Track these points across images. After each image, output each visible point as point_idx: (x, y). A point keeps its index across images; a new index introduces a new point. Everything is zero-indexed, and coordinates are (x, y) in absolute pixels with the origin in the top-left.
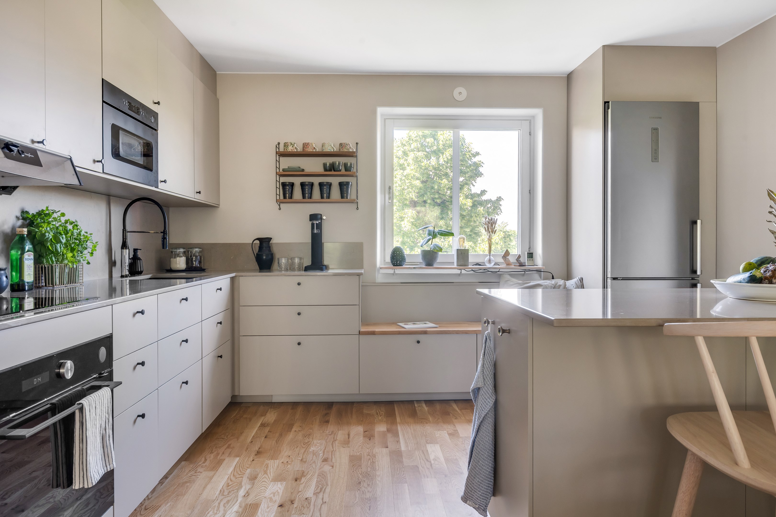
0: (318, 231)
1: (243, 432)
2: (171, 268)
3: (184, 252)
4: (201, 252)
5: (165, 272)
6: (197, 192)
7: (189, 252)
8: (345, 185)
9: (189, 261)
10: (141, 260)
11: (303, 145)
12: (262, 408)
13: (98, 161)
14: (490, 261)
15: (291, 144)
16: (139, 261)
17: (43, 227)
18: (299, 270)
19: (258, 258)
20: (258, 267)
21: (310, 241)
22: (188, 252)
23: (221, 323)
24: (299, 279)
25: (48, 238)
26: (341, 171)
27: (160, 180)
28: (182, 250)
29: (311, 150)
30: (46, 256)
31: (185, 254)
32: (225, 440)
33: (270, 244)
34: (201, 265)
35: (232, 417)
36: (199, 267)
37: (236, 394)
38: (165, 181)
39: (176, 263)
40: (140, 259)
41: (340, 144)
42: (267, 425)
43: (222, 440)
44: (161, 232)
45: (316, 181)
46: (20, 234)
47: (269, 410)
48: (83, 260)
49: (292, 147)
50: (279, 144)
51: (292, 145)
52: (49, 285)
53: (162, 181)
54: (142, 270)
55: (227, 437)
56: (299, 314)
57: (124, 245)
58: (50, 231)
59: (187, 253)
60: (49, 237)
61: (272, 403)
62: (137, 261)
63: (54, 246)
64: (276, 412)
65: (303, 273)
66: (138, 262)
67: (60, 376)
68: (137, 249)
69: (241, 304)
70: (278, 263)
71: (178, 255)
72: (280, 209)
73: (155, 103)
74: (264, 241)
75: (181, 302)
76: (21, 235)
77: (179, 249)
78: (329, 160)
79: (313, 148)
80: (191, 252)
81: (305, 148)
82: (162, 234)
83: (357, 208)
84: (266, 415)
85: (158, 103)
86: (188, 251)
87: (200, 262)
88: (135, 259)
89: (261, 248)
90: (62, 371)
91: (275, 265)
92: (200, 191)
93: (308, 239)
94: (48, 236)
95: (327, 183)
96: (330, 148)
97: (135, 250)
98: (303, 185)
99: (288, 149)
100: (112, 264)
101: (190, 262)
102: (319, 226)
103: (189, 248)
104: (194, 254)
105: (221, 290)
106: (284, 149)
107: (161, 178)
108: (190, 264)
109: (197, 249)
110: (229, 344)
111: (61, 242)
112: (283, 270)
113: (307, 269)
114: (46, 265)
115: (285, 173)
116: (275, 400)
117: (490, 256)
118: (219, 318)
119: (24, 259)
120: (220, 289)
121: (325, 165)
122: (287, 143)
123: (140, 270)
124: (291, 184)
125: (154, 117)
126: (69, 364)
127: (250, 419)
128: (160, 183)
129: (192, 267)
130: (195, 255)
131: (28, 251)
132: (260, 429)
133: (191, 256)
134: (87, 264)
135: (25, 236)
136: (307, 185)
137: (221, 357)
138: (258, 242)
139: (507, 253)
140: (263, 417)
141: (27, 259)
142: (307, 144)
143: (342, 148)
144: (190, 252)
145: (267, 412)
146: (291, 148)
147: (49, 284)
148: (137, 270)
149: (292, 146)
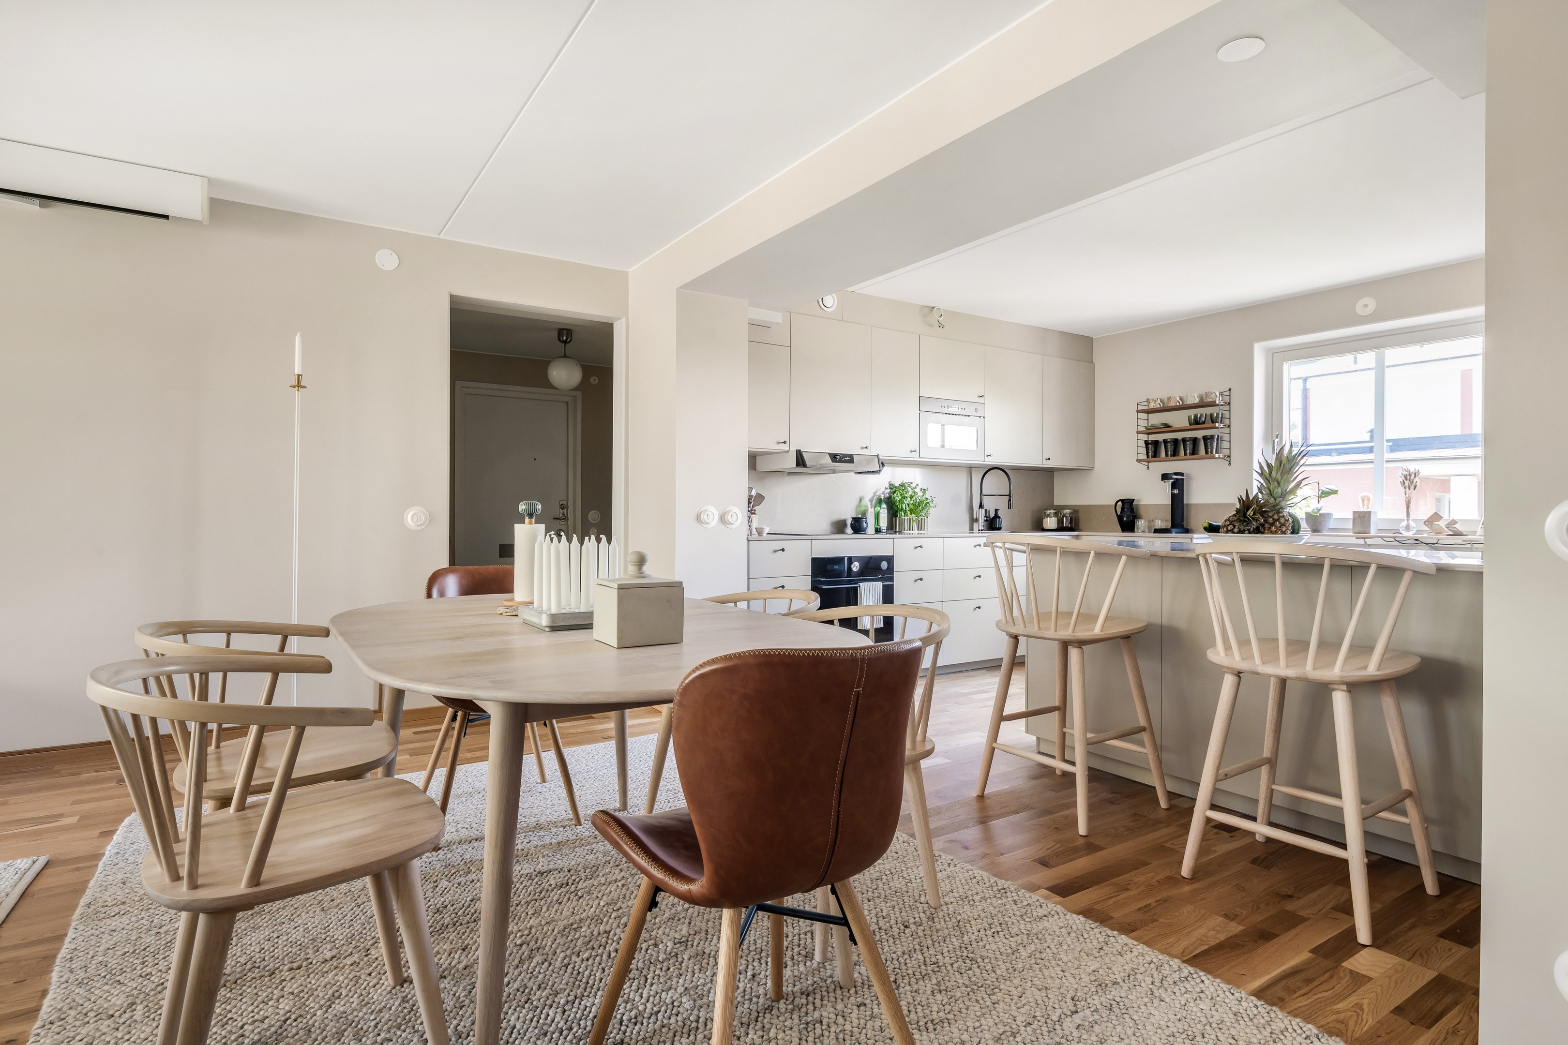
0: (1177, 491)
2: (1043, 527)
3: (1053, 513)
4: (1070, 513)
6: (1046, 459)
8: (1209, 439)
9: (1060, 521)
10: (1002, 518)
11: (1166, 399)
13: (914, 451)
14: (1408, 528)
15: (1153, 400)
16: (998, 519)
18: (1149, 532)
19: (1121, 519)
20: (1119, 528)
21: (1170, 503)
22: (1057, 513)
26: (1204, 424)
28: (1052, 511)
29: (1174, 404)
30: (899, 512)
31: (1054, 515)
33: (1132, 505)
36: (1073, 527)
39: (1047, 523)
40: (999, 517)
45: (1181, 436)
50: (1140, 401)
54: (1001, 527)
57: (981, 506)
58: (899, 496)
62: (996, 519)
68: (998, 510)
70: (1139, 523)
71: (1049, 516)
72: (1147, 469)
73: (980, 397)
74: (1127, 502)
75: (975, 546)
77: (1050, 510)
78: (1192, 413)
79: (1176, 402)
80: (1062, 513)
83: (1230, 464)
87: (1071, 522)
89: (1123, 509)
95: (1192, 438)
96: (1192, 399)
97: (996, 511)
98: (1165, 442)
99: (1150, 406)
100: (973, 520)
102: (1178, 486)
103: (1059, 509)
104: (1064, 515)
106: (1147, 406)
109: (1068, 511)
111: (905, 503)
113: (1157, 531)
115: (1149, 431)
117: (1408, 520)
121: (1189, 418)
122: (1149, 400)
123: (998, 526)
124: (1155, 442)
126: (856, 563)
128: (987, 457)
129: (1063, 526)
130: (1067, 516)
131: (883, 508)
133: (1061, 517)
136: (1169, 442)
138: (1121, 503)
139: (1436, 517)
141: (882, 513)
142: (1170, 398)
143: (1203, 398)
144: (1059, 513)
146: (1152, 404)
148: (995, 526)
149: (1154, 402)
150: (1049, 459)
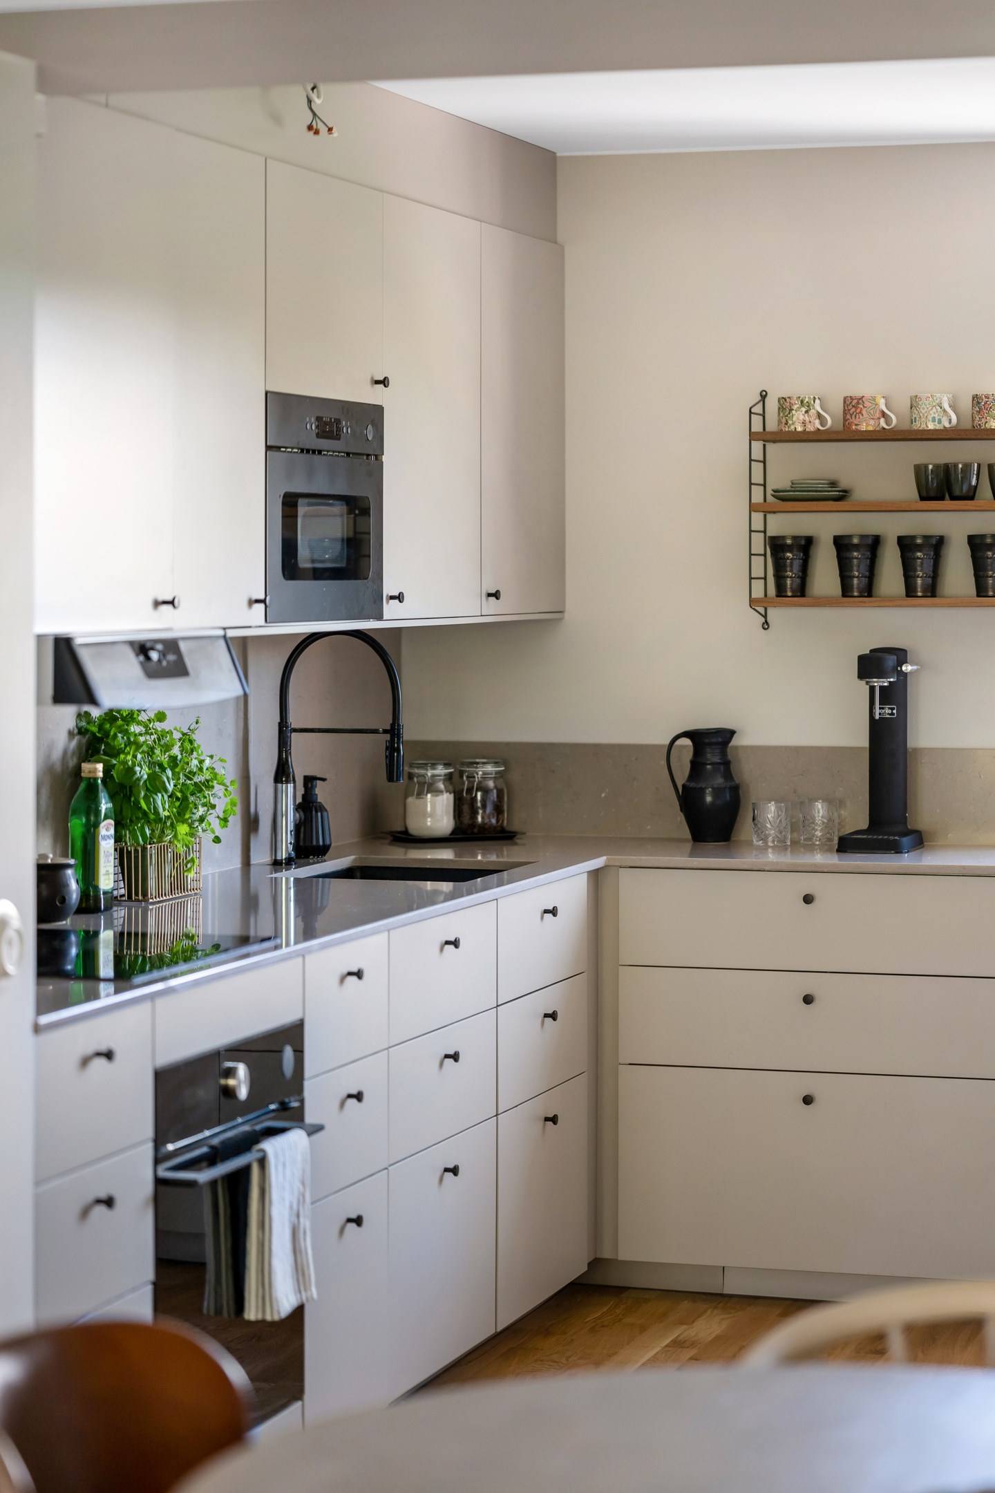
0: (890, 711)
1: (615, 1354)
2: (406, 828)
3: (449, 777)
4: (502, 777)
5: (387, 841)
6: (489, 595)
7: (465, 778)
8: (987, 546)
9: (463, 806)
10: (326, 810)
11: (845, 402)
12: (686, 1305)
13: (257, 601)
15: (802, 402)
16: (319, 814)
17: (129, 753)
18: (822, 847)
19: (689, 800)
20: (687, 833)
21: (865, 742)
22: (461, 777)
23: (553, 1016)
24: (808, 883)
25: (139, 779)
26: (972, 498)
27: (387, 595)
28: (441, 771)
29: (873, 422)
30: (131, 825)
31: (451, 783)
32: (561, 1365)
33: (729, 750)
34: (503, 821)
35: (588, 1320)
36: (495, 827)
37: (606, 1254)
38: (400, 598)
39: (425, 815)
40: (321, 808)
41: (973, 398)
42: (692, 1345)
43: (551, 1364)
44: (385, 731)
45: (891, 527)
46: (90, 778)
47: (709, 1312)
48: (204, 831)
49: (807, 412)
50: (764, 396)
51: (806, 405)
52: (138, 896)
53: (392, 598)
54: (328, 842)
55: (567, 1360)
56: (808, 1000)
57: (282, 773)
58: (142, 763)
59: (456, 777)
60: (142, 777)
61: (722, 1295)
62: (314, 812)
63: (152, 800)
64: (727, 1318)
65: (833, 860)
66: (317, 817)
67: (229, 1093)
68: (315, 778)
69: (624, 959)
70: (754, 819)
71: (428, 787)
72: (766, 625)
73: (377, 382)
74: (707, 741)
75: (442, 949)
76: (92, 780)
77: (434, 769)
78: (933, 455)
79: (878, 415)
80: (471, 777)
81: (848, 417)
82: (388, 737)
84: (693, 1322)
85: (384, 382)
86: (461, 773)
87: (498, 809)
88: (308, 806)
89: (697, 766)
90: (231, 1082)
91: (745, 829)
92: (498, 592)
93: (860, 738)
94: (140, 773)
95: (926, 538)
96: (936, 415)
97: (309, 781)
98: (841, 544)
99: (790, 422)
100: (251, 824)
101: (466, 808)
102: (894, 695)
103: (463, 764)
104: (480, 782)
105: (555, 915)
106: (780, 422)
107: (389, 588)
108: (466, 820)
109: (490, 768)
110: (582, 1085)
111: (166, 790)
112: (771, 847)
113: (846, 845)
114: (130, 846)
115: (782, 503)
116: (733, 1286)
118: (548, 1001)
119: (100, 836)
120: (553, 912)
121: (920, 471)
122: (788, 400)
123: (321, 843)
124: (803, 542)
125: (373, 425)
126: (242, 1070)
127: (643, 1329)
128: (388, 602)
129: (473, 824)
130: (483, 784)
131: (106, 817)
132: (668, 1351)
133: (470, 790)
134: (214, 841)
135: (99, 781)
136: (858, 543)
137: (554, 1120)
138: (686, 742)
140: (684, 1327)
141: (104, 838)
142: (858, 403)
143: (979, 412)
144: (468, 777)
145: (699, 1316)
146: (801, 417)
147: (137, 894)
148: (314, 843)
149: (804, 410)
150: (496, 595)
